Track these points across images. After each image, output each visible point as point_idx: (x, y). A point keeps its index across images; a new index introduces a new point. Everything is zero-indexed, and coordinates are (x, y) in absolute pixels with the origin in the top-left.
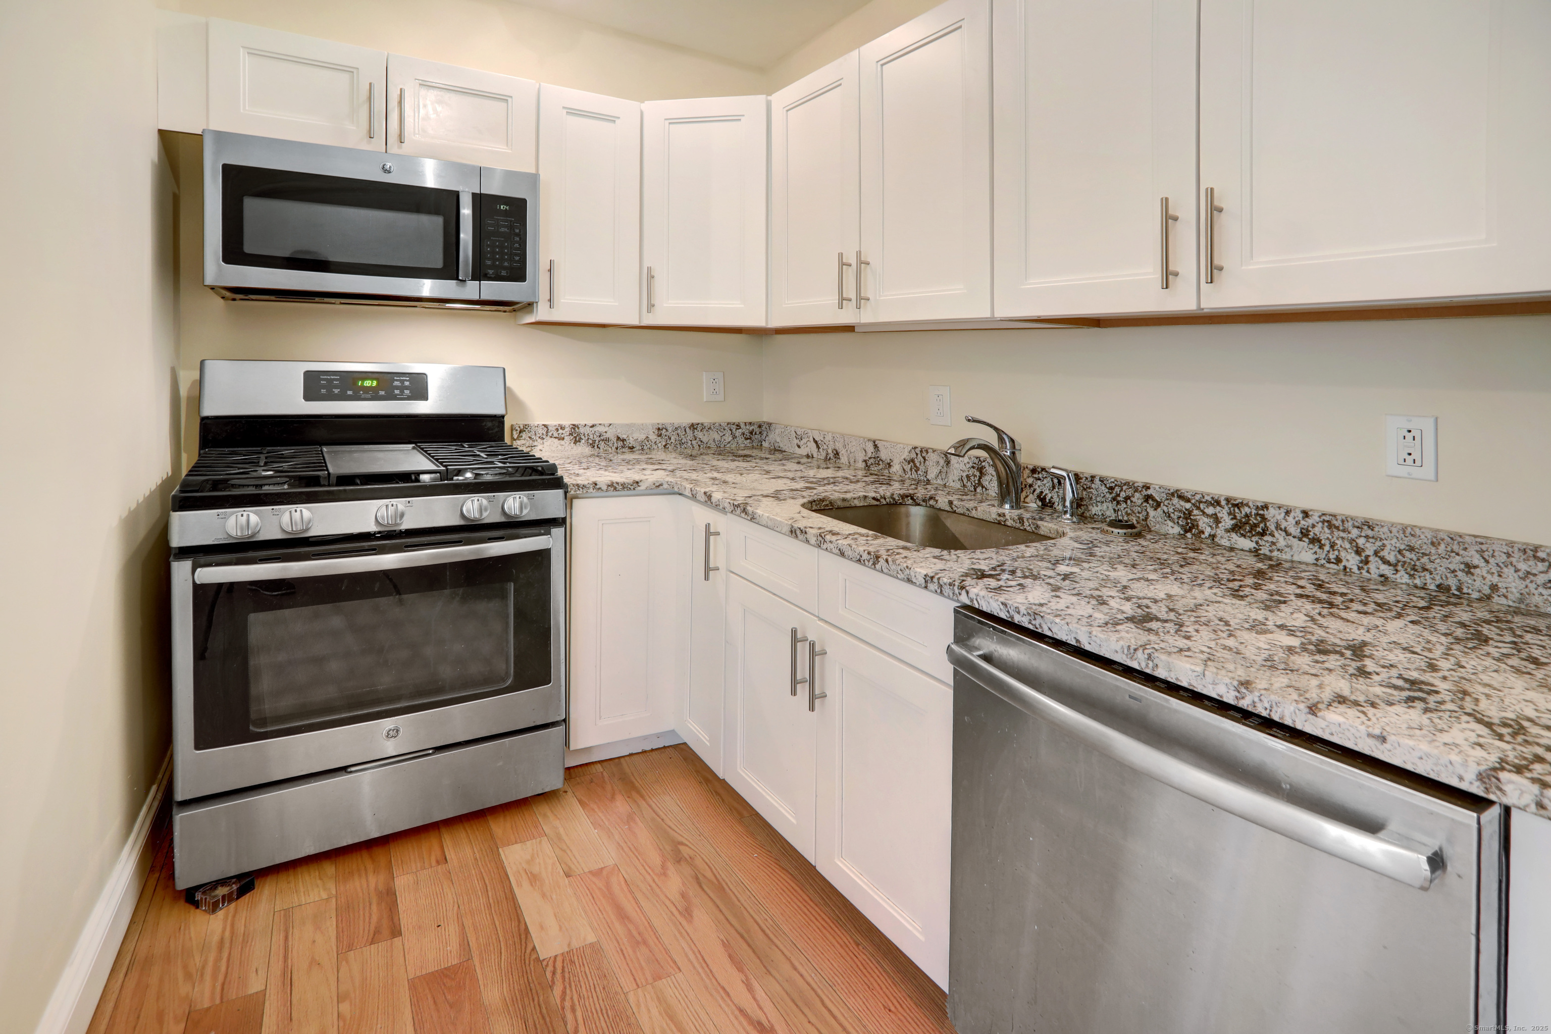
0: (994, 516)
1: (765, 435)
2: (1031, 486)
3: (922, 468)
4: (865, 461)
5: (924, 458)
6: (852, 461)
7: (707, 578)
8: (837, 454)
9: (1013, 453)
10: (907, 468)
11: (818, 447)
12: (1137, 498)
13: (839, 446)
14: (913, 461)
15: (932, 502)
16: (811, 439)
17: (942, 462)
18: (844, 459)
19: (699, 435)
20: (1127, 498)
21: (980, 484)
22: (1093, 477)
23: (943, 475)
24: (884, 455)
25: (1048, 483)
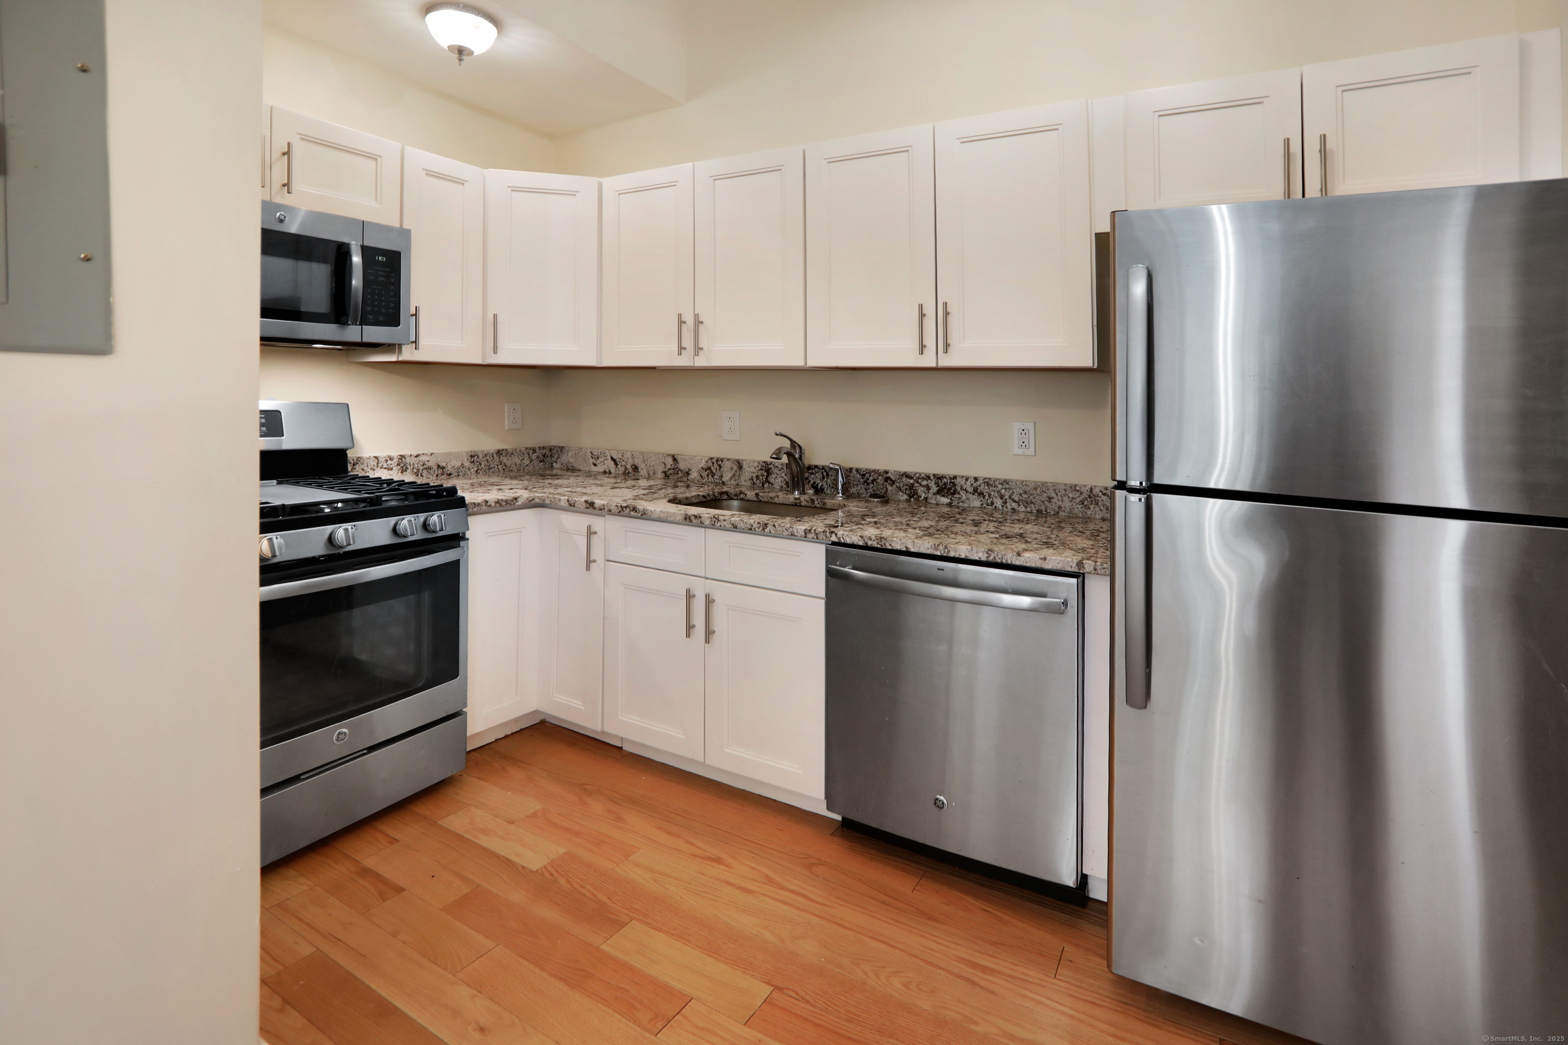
0: (792, 500)
1: (556, 457)
2: (807, 479)
3: (718, 474)
4: (665, 472)
5: (720, 466)
6: (651, 473)
7: (588, 569)
8: (636, 468)
9: (801, 456)
10: (705, 474)
11: (616, 464)
12: (880, 480)
13: (638, 462)
14: (709, 468)
15: (742, 496)
16: (609, 458)
17: (735, 468)
18: (643, 472)
19: (504, 460)
20: (874, 480)
21: (767, 481)
22: (851, 469)
23: (737, 477)
24: (682, 466)
25: (819, 475)
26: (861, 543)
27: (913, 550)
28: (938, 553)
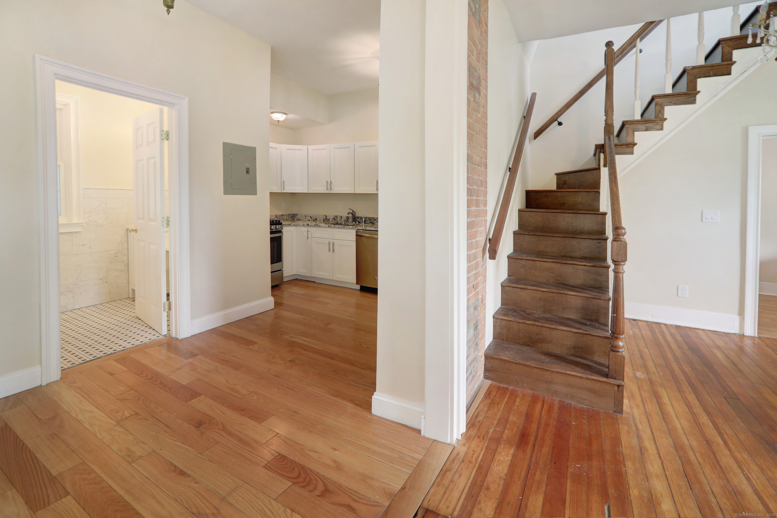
0: (353, 224)
1: (295, 217)
2: (357, 220)
3: (336, 219)
4: (323, 220)
5: (337, 218)
6: (320, 220)
7: (307, 239)
8: (316, 219)
9: (355, 214)
10: (333, 220)
11: (311, 218)
12: (373, 219)
13: (317, 217)
14: (334, 218)
15: (341, 224)
16: (309, 216)
17: (340, 218)
18: (318, 220)
19: (283, 217)
20: (371, 220)
21: (348, 221)
22: (366, 217)
23: (341, 220)
24: (328, 218)
25: (360, 219)
26: (362, 229)
27: (371, 230)
28: (375, 230)
